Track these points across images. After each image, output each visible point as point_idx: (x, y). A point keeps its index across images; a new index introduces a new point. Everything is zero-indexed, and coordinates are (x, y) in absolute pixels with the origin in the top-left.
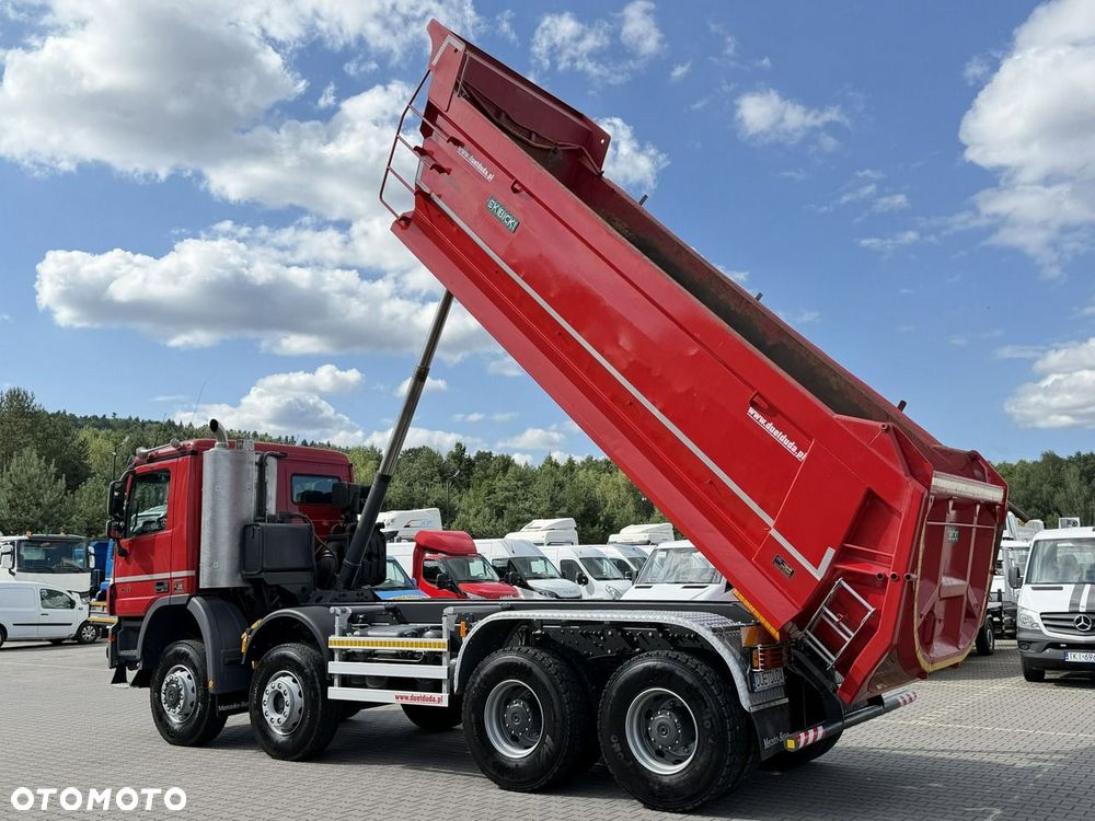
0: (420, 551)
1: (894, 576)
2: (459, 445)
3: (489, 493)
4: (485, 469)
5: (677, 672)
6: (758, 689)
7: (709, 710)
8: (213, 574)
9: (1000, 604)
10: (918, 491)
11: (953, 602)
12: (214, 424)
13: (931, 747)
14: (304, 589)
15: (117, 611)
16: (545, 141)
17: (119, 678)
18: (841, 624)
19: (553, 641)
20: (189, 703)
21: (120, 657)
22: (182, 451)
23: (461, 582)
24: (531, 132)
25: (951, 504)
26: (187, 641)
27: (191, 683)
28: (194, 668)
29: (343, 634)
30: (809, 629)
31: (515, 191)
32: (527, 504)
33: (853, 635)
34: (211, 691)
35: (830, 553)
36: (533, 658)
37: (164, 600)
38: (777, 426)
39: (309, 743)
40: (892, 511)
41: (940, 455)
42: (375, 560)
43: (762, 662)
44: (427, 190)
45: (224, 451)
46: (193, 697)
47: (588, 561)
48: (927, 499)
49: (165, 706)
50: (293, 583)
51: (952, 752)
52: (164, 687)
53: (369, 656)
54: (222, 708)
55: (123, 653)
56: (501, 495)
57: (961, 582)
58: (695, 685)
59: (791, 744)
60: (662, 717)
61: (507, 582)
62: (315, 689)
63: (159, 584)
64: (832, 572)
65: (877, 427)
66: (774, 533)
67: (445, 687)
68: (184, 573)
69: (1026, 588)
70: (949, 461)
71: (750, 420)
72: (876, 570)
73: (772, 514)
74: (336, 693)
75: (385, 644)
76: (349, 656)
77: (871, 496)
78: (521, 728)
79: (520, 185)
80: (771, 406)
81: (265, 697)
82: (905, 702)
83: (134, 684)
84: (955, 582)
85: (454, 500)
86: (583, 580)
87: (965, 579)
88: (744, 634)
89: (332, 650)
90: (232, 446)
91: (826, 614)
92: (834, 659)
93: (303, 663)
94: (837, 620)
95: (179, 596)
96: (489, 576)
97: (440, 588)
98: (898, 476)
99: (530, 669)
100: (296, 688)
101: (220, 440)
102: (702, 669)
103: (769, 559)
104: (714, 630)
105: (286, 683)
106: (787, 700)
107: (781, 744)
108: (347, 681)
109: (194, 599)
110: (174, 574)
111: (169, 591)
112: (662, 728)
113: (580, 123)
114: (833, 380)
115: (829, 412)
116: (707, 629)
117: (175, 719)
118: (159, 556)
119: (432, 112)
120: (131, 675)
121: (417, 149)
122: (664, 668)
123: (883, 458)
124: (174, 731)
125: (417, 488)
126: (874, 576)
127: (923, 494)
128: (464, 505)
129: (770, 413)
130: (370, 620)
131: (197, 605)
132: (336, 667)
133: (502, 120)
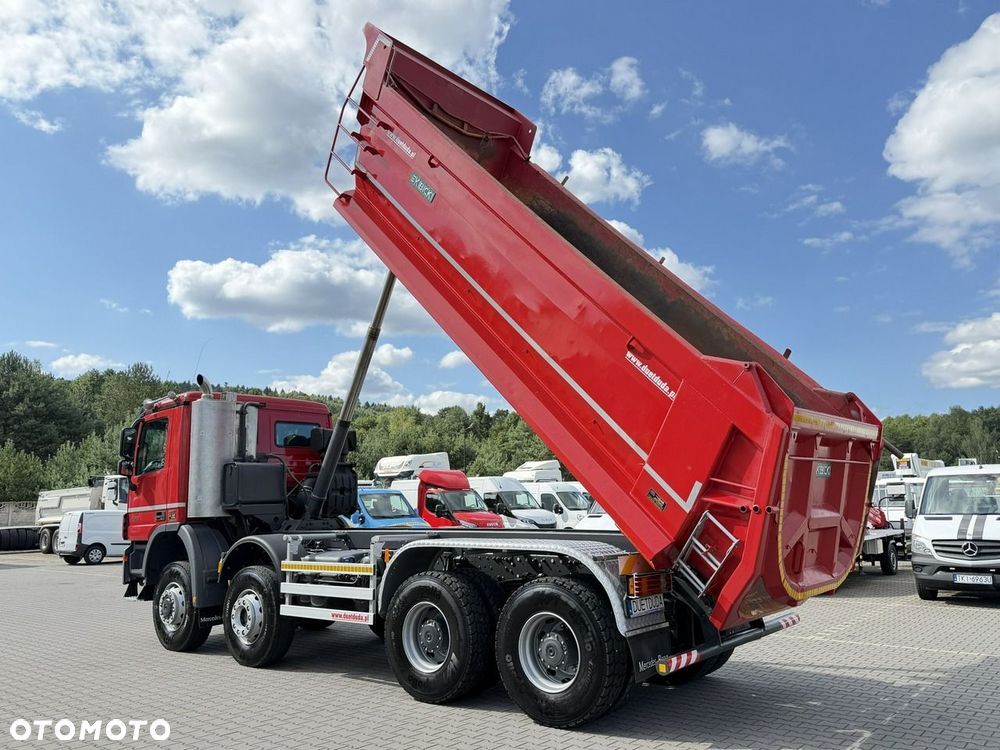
0: (425, 486)
1: (756, 509)
2: (480, 404)
3: (504, 441)
4: (501, 422)
5: (563, 598)
6: (634, 614)
7: (590, 634)
8: (198, 506)
9: (902, 531)
10: (779, 427)
11: (827, 533)
12: (200, 379)
13: (820, 663)
14: (276, 519)
15: (129, 536)
16: (477, 131)
17: (131, 592)
18: (709, 554)
19: (472, 566)
20: (180, 615)
21: (131, 575)
22: (178, 402)
23: (456, 511)
24: (463, 122)
25: (819, 440)
26: (180, 562)
27: (182, 598)
28: (184, 586)
29: (296, 558)
30: (682, 559)
31: (432, 166)
32: (530, 450)
33: (719, 565)
34: (195, 605)
35: (698, 487)
36: (442, 583)
37: (161, 528)
38: (652, 369)
39: (267, 653)
40: (755, 447)
41: (819, 396)
42: (347, 494)
43: (637, 589)
44: (364, 171)
45: (209, 401)
46: (183, 609)
47: (565, 495)
48: (789, 435)
49: (162, 617)
50: (265, 514)
51: (839, 668)
52: (161, 601)
53: (315, 579)
54: (204, 620)
55: (134, 571)
56: (512, 443)
57: (834, 514)
58: (578, 610)
59: (662, 669)
60: (551, 639)
61: (495, 512)
62: (272, 606)
63: (159, 514)
64: (700, 506)
65: (740, 366)
66: (647, 468)
67: (371, 607)
68: (176, 505)
69: (920, 518)
70: (828, 403)
71: (628, 363)
72: (740, 503)
73: (646, 450)
74: (287, 610)
75: (329, 568)
76: (300, 579)
77: (735, 432)
78: (432, 646)
79: (437, 160)
80: (646, 350)
81: (234, 612)
82: (788, 625)
83: (141, 597)
84: (827, 514)
85: (475, 447)
86: (559, 510)
87: (838, 511)
88: (622, 564)
89: (285, 573)
90: (216, 397)
91: (696, 545)
92: (704, 587)
93: (263, 583)
94: (705, 550)
95: (172, 524)
96: (480, 506)
97: (439, 516)
98: (759, 412)
99: (440, 592)
100: (258, 604)
101: (205, 391)
102: (586, 594)
103: (643, 492)
104: (595, 559)
105: (251, 600)
106: (667, 624)
107: (654, 669)
108: (296, 600)
109: (183, 527)
110: (170, 506)
111: (165, 520)
112: (550, 650)
113: (508, 114)
114: (725, 331)
115: (697, 353)
116: (589, 557)
117: (170, 629)
118: (159, 492)
119: (366, 102)
120: (140, 589)
121: (354, 134)
122: (552, 593)
123: (745, 395)
124: (168, 638)
125: (446, 437)
126: (736, 509)
127: (783, 430)
128: (483, 450)
129: (645, 356)
130: (326, 546)
131: (185, 532)
132: (288, 588)
133: (435, 111)
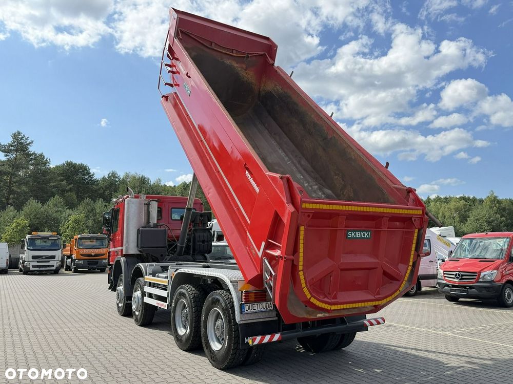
1: (281, 257)
5: (220, 301)
6: (244, 313)
8: (127, 250)
10: (290, 212)
14: (162, 255)
15: (110, 262)
17: (110, 287)
18: (270, 281)
20: (122, 299)
21: (110, 280)
24: (233, 50)
30: (266, 283)
35: (263, 244)
36: (187, 291)
41: (395, 190)
42: (206, 243)
43: (244, 299)
45: (132, 199)
46: (123, 296)
49: (117, 300)
50: (156, 253)
52: (117, 292)
57: (374, 260)
58: (225, 308)
59: (250, 342)
62: (143, 297)
63: (116, 252)
64: (263, 255)
66: (248, 234)
67: (167, 301)
68: (120, 248)
70: (399, 194)
77: (276, 214)
78: (185, 322)
81: (133, 299)
83: (112, 290)
88: (239, 284)
90: (136, 197)
94: (268, 279)
95: (119, 257)
99: (186, 295)
100: (140, 296)
105: (138, 294)
106: (276, 318)
109: (122, 258)
111: (117, 255)
112: (218, 328)
113: (262, 41)
116: (229, 280)
121: (166, 65)
122: (217, 299)
123: (280, 194)
124: (119, 310)
127: (293, 213)
132: (146, 289)
133: (213, 46)
